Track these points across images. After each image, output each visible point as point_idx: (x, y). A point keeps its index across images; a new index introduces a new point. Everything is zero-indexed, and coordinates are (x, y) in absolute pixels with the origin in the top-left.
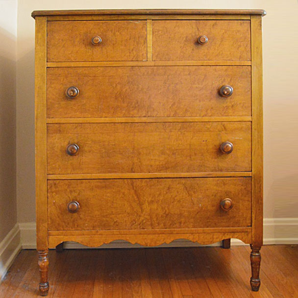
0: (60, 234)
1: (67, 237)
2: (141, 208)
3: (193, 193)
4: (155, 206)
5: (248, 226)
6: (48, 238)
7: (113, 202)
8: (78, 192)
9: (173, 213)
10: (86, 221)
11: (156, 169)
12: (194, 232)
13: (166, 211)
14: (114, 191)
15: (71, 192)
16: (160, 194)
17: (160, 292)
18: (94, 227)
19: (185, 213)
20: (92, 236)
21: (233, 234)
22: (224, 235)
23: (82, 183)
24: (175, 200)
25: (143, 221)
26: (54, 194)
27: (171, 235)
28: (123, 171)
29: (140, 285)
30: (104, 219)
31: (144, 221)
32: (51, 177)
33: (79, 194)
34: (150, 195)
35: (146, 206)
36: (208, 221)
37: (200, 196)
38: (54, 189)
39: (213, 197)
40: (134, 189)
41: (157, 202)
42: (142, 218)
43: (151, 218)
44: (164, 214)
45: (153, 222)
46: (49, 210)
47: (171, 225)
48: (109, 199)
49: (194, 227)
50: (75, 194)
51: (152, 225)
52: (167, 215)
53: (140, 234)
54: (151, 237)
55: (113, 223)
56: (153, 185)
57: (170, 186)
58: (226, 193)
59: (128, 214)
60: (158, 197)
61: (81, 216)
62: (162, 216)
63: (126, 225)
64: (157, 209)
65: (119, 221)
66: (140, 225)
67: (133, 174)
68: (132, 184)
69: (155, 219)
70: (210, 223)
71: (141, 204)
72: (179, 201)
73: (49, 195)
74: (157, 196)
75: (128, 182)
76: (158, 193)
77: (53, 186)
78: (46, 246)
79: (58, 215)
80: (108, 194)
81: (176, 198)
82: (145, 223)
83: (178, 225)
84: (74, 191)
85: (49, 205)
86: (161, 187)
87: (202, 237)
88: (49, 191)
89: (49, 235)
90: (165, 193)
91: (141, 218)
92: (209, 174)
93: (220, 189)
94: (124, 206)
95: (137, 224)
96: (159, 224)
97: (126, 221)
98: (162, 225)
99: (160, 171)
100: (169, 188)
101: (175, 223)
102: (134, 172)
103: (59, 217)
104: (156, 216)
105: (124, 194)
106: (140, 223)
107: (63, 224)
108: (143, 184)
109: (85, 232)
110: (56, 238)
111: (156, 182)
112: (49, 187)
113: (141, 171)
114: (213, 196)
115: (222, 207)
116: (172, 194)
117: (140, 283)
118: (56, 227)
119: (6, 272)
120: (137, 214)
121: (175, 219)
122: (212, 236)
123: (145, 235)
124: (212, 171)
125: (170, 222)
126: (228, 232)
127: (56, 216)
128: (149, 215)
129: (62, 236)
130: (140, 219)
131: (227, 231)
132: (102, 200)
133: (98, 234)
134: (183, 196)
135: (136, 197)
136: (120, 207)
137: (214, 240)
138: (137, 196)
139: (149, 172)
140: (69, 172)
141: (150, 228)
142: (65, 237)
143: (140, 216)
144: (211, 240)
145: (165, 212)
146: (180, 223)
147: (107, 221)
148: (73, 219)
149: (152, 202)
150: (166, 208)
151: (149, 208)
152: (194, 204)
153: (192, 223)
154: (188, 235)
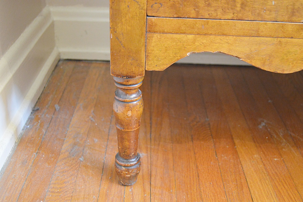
0: (183, 28)
6: (146, 38)
18: (293, 13)
78: (139, 65)
89: (150, 30)
109: (267, 27)
110: (174, 40)
118: (173, 6)
119: (31, 111)
129: (191, 37)
142: (200, 38)
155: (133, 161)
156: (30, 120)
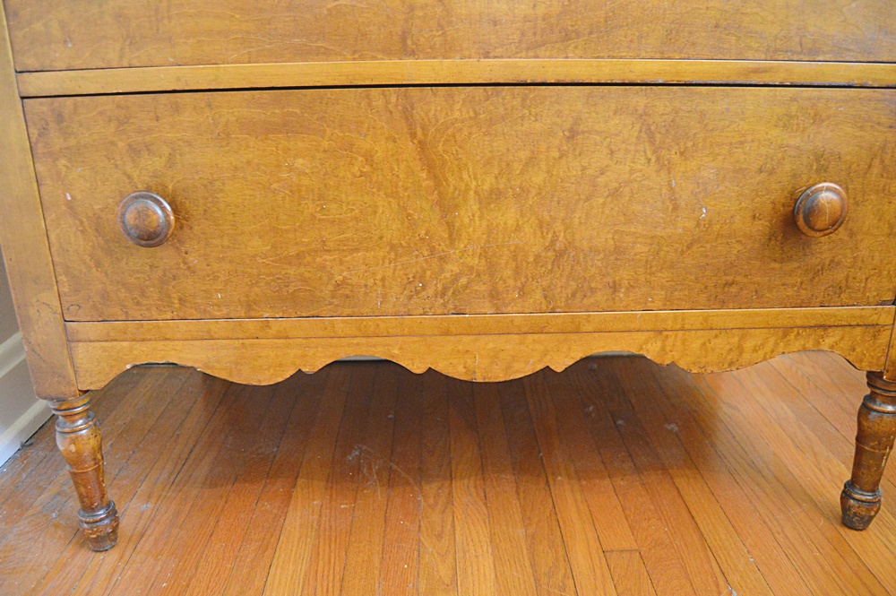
0: (112, 334)
1: (145, 347)
2: (450, 225)
3: (676, 158)
4: (508, 215)
5: (884, 303)
6: (70, 349)
7: (321, 197)
8: (166, 151)
9: (585, 245)
10: (216, 278)
11: (516, 37)
12: (670, 324)
13: (555, 236)
14: (325, 144)
15: (134, 151)
16: (532, 161)
17: (521, 532)
18: (250, 307)
19: (639, 248)
20: (247, 342)
21: (820, 332)
22: (785, 336)
23: (177, 109)
24: (595, 185)
25: (456, 278)
26: (63, 161)
27: (573, 337)
28: (359, 46)
29: (450, 501)
30: (292, 271)
31: (464, 280)
32: (36, 84)
33: (171, 163)
34: (489, 163)
35: (468, 213)
36: (730, 278)
37: (707, 174)
38: (57, 142)
39: (763, 176)
40: (413, 135)
41: (517, 196)
42: (452, 268)
43: (492, 268)
44: (547, 249)
45: (501, 286)
46: (53, 237)
47: (574, 295)
48: (306, 181)
49: (669, 303)
50: (156, 163)
51: (494, 295)
52: (560, 255)
53: (447, 333)
54: (491, 343)
55: (330, 287)
56: (503, 118)
57: (577, 121)
58: (818, 158)
59: (393, 247)
60: (522, 173)
61: (193, 259)
62: (537, 257)
63: (384, 296)
64: (518, 228)
65: (355, 280)
66: (443, 294)
67: (409, 61)
68: (407, 115)
69: (508, 272)
70: (734, 290)
71: (446, 207)
72: (615, 194)
73: (40, 168)
74: (517, 167)
75: (388, 102)
76: (524, 155)
77: (52, 125)
78: (69, 383)
79: (92, 256)
80: (300, 161)
81: (601, 180)
82: (466, 287)
83: (601, 297)
84: (148, 147)
85: (51, 217)
86: (538, 125)
87: (696, 344)
88: (40, 149)
90: (556, 154)
91: (449, 267)
92: (756, 71)
93: (795, 141)
94: (375, 212)
95: (430, 291)
96: (523, 292)
97: (383, 279)
98: (539, 295)
99: (533, 48)
100: (573, 134)
101: (593, 290)
102: (413, 54)
103: (98, 264)
104: (515, 257)
105: (369, 157)
106: (445, 289)
107: (123, 294)
108: (457, 114)
109: (220, 326)
110: (105, 350)
111: (517, 102)
112: (34, 132)
113: (447, 50)
114: (760, 171)
115: (801, 222)
116: (585, 162)
117: (450, 493)
118: (94, 307)
120: (432, 251)
121: (593, 270)
122: (736, 339)
123: (466, 339)
124: (772, 54)
125: (573, 285)
126: (804, 327)
127: (87, 258)
128: (484, 254)
129: (126, 344)
130: (442, 270)
131: (799, 323)
132: (275, 186)
133: (272, 332)
134: (632, 171)
135: (424, 175)
136: (356, 219)
137: (746, 356)
138: (430, 168)
139: (487, 56)
140: (113, 56)
141: (487, 307)
142: (137, 345)
143: (443, 259)
144: (733, 356)
145: (553, 242)
146: (615, 287)
147: (304, 280)
148: (160, 273)
149: (496, 195)
150: (559, 226)
151: (484, 224)
152: (676, 208)
153: (662, 287)
154: (642, 337)
155: (101, 513)
156: (13, 459)
